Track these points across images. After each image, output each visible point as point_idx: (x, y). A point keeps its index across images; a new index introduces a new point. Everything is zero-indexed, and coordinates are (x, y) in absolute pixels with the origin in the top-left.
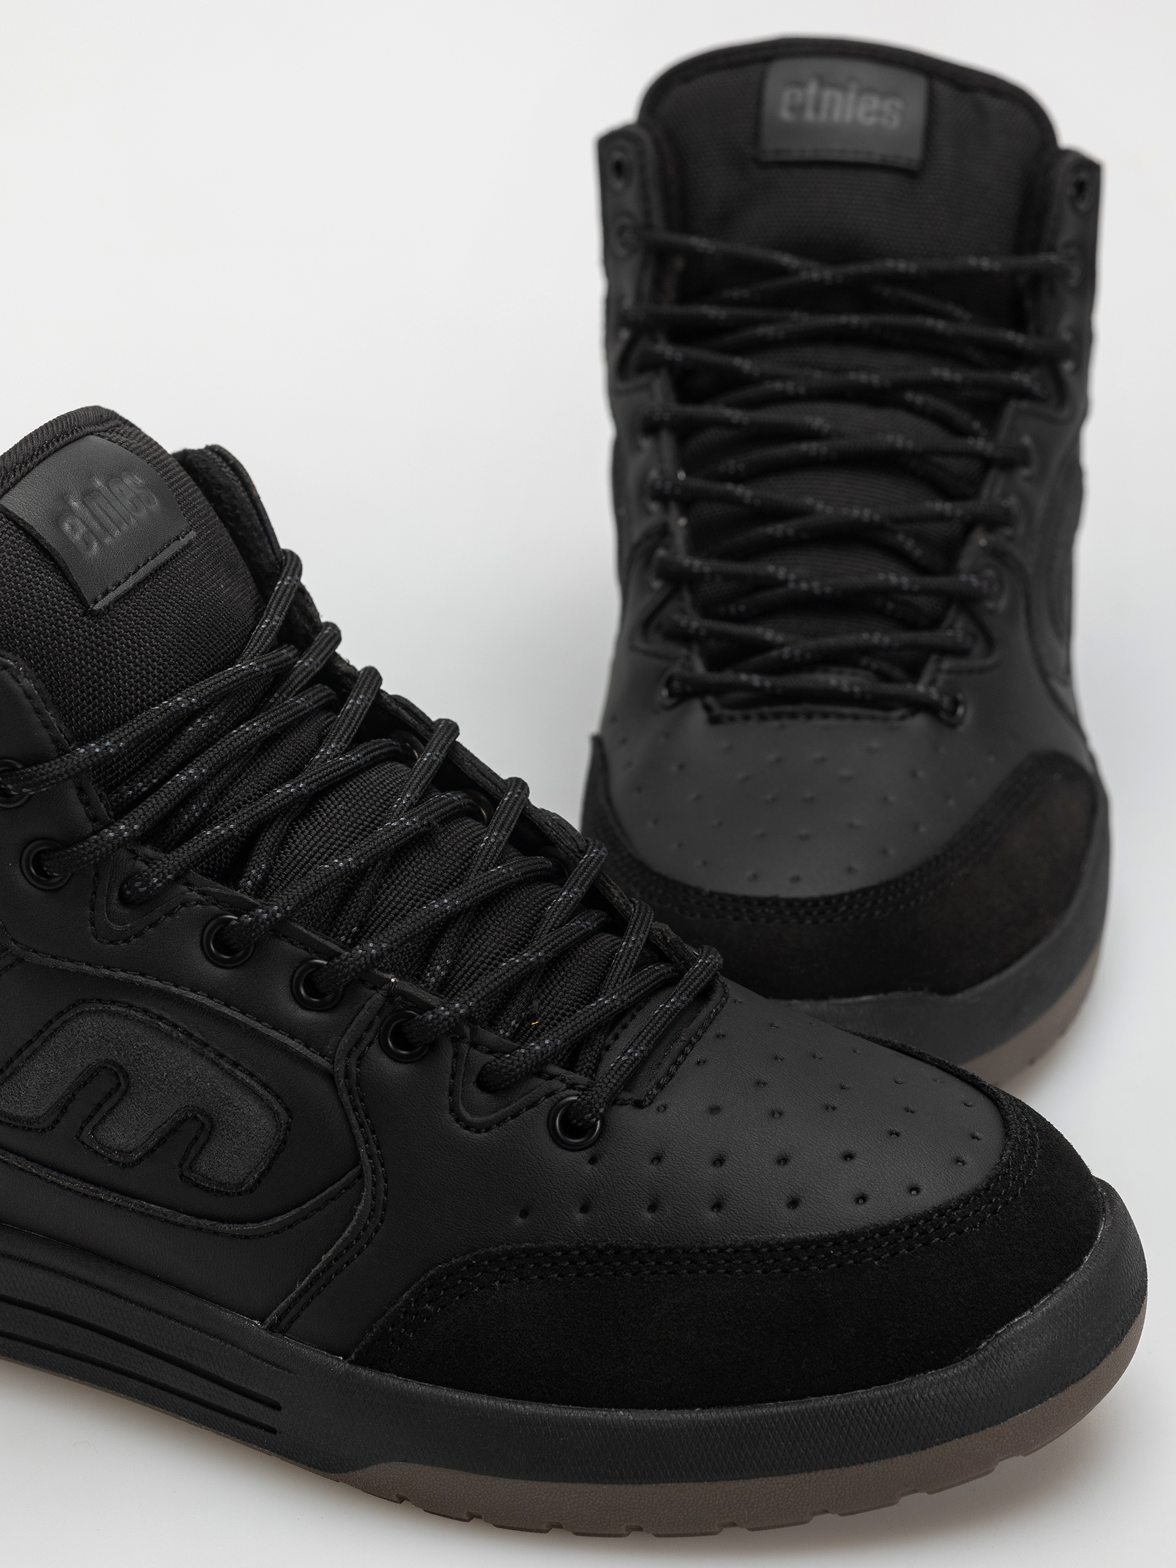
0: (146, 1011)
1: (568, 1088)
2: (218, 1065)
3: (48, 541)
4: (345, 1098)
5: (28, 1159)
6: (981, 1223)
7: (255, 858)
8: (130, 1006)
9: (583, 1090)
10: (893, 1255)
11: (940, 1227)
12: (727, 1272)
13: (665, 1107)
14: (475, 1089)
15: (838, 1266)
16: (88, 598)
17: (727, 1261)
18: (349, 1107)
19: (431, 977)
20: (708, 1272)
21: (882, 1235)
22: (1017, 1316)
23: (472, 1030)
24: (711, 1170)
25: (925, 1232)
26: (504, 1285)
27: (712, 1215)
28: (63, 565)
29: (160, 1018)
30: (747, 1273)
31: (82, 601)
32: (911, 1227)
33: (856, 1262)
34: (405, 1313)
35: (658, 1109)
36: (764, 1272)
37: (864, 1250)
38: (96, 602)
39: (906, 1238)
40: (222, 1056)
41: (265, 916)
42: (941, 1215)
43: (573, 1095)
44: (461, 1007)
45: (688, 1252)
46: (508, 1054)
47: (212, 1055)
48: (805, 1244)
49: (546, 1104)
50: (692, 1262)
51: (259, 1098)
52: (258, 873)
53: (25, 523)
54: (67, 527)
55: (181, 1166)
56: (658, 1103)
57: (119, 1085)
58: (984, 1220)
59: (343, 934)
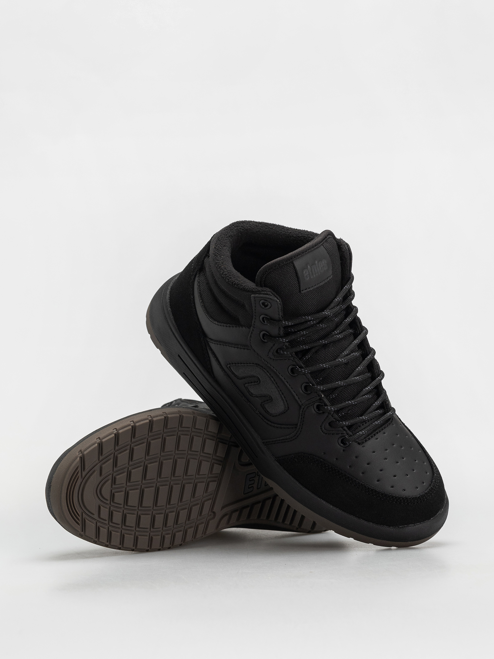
0: (270, 374)
1: (346, 434)
2: (279, 392)
3: (299, 275)
4: (301, 412)
5: (232, 381)
6: (414, 504)
7: (308, 354)
8: (268, 372)
9: (349, 436)
10: (392, 502)
11: (404, 501)
12: (358, 488)
13: (364, 446)
14: (328, 424)
15: (380, 499)
16: (301, 290)
17: (359, 485)
18: (301, 414)
19: (331, 396)
20: (354, 485)
21: (392, 497)
22: (410, 524)
23: (333, 413)
24: (366, 465)
25: (401, 501)
26: (313, 465)
27: (361, 474)
28: (300, 281)
29: (272, 377)
30: (361, 490)
31: (300, 289)
32: (399, 498)
33: (384, 500)
34: (291, 458)
35: (362, 447)
36: (365, 492)
37: (387, 498)
38: (302, 291)
39: (396, 500)
40: (281, 391)
41: (304, 371)
42: (406, 499)
43: (347, 436)
44: (333, 409)
45: (352, 479)
46: (338, 421)
47: (279, 390)
48: (376, 491)
49: (340, 435)
50: (352, 482)
51: (284, 402)
52: (307, 357)
53: (296, 269)
54: (304, 272)
55: (262, 403)
56: (363, 445)
57: (258, 382)
58: (414, 503)
59: (318, 379)
